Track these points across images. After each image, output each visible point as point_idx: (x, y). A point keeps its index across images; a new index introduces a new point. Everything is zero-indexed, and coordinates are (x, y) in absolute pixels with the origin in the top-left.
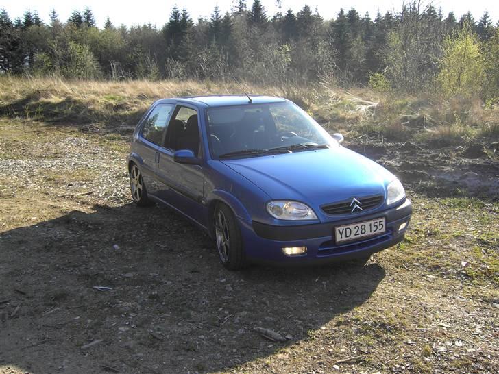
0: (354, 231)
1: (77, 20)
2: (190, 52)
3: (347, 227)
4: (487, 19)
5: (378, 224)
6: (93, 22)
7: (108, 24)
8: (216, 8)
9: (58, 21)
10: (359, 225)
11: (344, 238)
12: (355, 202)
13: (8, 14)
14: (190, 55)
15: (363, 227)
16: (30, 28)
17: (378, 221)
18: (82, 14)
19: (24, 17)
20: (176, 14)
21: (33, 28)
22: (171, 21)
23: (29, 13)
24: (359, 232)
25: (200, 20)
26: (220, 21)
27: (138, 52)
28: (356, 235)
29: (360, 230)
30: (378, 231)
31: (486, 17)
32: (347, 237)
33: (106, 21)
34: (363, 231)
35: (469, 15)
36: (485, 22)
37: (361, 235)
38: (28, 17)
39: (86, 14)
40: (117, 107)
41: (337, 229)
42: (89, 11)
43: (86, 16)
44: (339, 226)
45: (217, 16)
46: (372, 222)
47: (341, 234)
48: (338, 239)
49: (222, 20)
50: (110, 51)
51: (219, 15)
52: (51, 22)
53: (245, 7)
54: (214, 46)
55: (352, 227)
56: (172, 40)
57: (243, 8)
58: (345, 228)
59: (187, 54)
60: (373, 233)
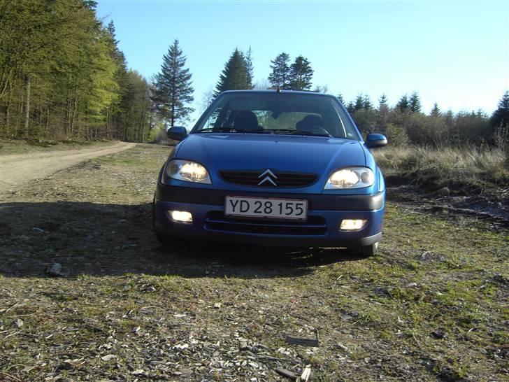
0: (253, 207)
1: (403, 105)
3: (243, 199)
5: (294, 207)
6: (418, 108)
7: (436, 110)
9: (386, 106)
10: (263, 201)
11: (237, 212)
12: (268, 174)
13: (343, 99)
15: (268, 205)
16: (359, 111)
17: (295, 202)
18: (408, 99)
19: (356, 101)
20: (506, 102)
21: (363, 110)
22: (500, 109)
23: (361, 98)
24: (262, 209)
27: (456, 138)
28: (255, 211)
29: (263, 207)
30: (293, 216)
32: (241, 211)
33: (433, 107)
34: (268, 210)
37: (264, 214)
38: (359, 101)
39: (412, 99)
41: (228, 199)
42: (415, 97)
43: (412, 102)
44: (232, 196)
46: (284, 202)
47: (234, 206)
48: (229, 211)
50: (430, 136)
52: (379, 106)
55: (252, 201)
58: (240, 199)
60: (283, 215)
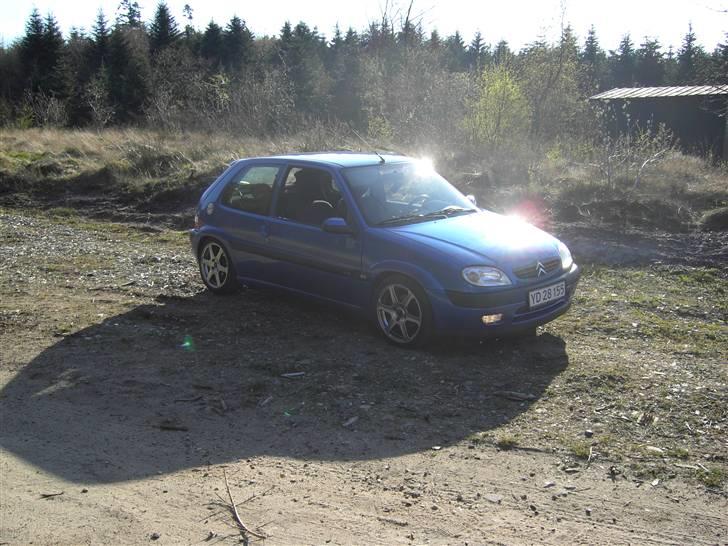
0: (542, 296)
2: (69, 85)
3: (537, 292)
4: (481, 43)
5: (560, 288)
8: (101, 17)
11: (536, 304)
12: (540, 266)
14: (69, 89)
15: (549, 292)
17: (560, 284)
20: (36, 24)
24: (547, 297)
25: (74, 35)
26: (107, 38)
28: (544, 299)
30: (560, 296)
31: (478, 39)
32: (537, 301)
35: (457, 36)
36: (478, 46)
40: (46, 170)
41: (530, 293)
45: (102, 29)
46: (555, 286)
47: (533, 299)
48: (532, 305)
49: (110, 36)
51: (106, 28)
53: (139, 16)
54: (104, 75)
55: (542, 291)
56: (35, 66)
57: (136, 18)
59: (63, 87)
60: (556, 297)
